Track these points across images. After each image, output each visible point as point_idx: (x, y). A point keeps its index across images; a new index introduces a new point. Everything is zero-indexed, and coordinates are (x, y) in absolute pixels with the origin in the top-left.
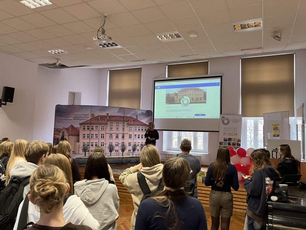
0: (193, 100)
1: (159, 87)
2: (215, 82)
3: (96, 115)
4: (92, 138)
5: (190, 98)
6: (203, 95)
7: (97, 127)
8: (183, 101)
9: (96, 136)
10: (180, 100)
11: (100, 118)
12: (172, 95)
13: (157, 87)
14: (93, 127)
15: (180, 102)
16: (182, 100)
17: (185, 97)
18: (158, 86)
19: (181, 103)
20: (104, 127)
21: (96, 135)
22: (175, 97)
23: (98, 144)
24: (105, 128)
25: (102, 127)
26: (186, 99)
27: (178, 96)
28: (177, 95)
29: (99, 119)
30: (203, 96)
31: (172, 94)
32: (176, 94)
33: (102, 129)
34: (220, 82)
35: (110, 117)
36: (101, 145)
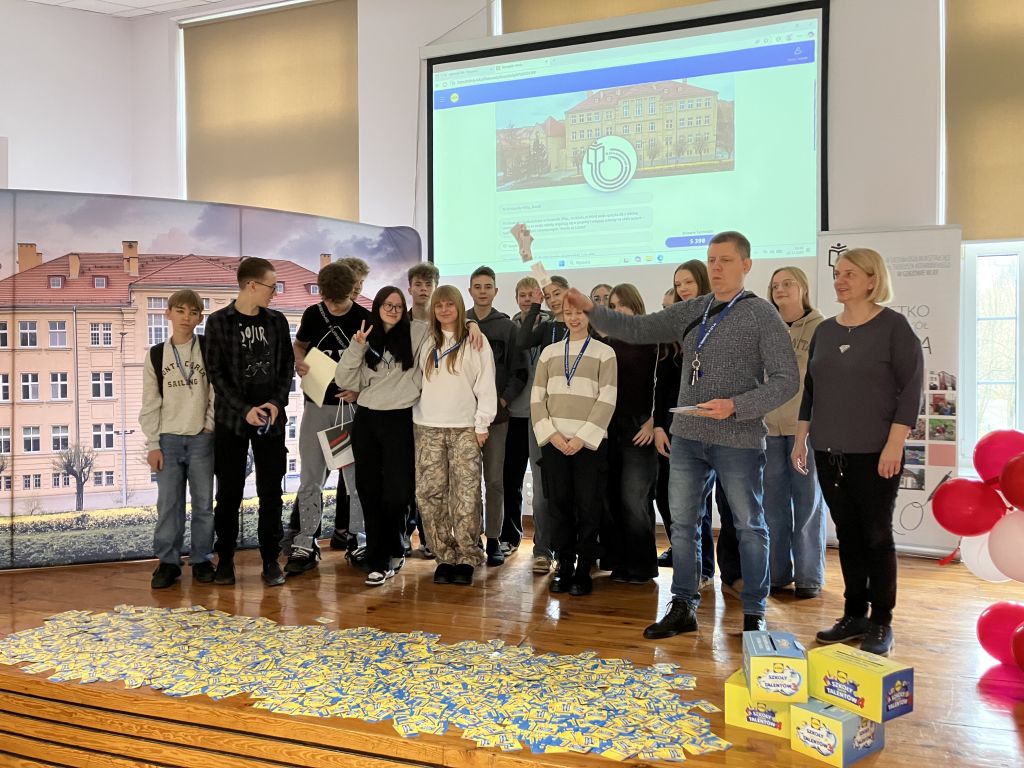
0: (653, 155)
1: (455, 98)
2: (784, 41)
3: (51, 248)
4: (26, 396)
5: (635, 148)
6: (714, 120)
7: (62, 325)
8: (596, 168)
9: (54, 387)
10: (578, 162)
11: (82, 273)
12: (534, 137)
13: (448, 93)
14: (33, 325)
15: (580, 170)
16: (592, 160)
17: (609, 142)
18: (449, 87)
19: (582, 180)
20: (107, 326)
21: (54, 378)
22: (550, 144)
23: (71, 435)
24: (114, 332)
25: (95, 326)
26: (615, 152)
27: (569, 136)
28: (563, 135)
29: (74, 273)
30: (711, 131)
31: (529, 131)
32: (557, 129)
33: (95, 339)
34: (817, 38)
35: (145, 262)
36: (97, 439)
